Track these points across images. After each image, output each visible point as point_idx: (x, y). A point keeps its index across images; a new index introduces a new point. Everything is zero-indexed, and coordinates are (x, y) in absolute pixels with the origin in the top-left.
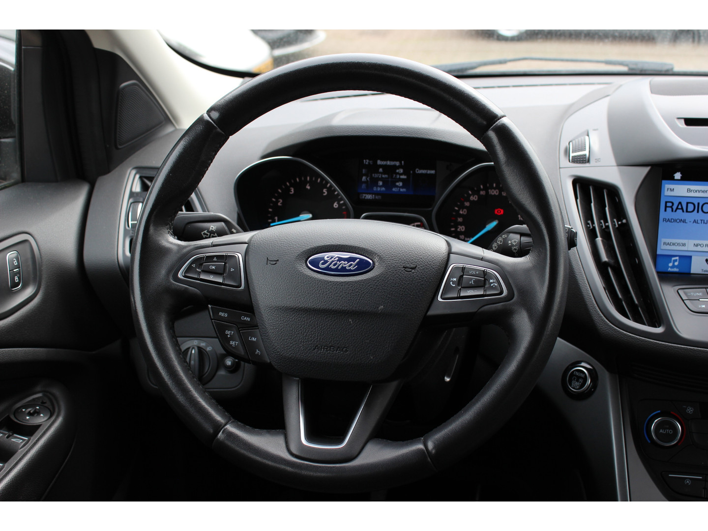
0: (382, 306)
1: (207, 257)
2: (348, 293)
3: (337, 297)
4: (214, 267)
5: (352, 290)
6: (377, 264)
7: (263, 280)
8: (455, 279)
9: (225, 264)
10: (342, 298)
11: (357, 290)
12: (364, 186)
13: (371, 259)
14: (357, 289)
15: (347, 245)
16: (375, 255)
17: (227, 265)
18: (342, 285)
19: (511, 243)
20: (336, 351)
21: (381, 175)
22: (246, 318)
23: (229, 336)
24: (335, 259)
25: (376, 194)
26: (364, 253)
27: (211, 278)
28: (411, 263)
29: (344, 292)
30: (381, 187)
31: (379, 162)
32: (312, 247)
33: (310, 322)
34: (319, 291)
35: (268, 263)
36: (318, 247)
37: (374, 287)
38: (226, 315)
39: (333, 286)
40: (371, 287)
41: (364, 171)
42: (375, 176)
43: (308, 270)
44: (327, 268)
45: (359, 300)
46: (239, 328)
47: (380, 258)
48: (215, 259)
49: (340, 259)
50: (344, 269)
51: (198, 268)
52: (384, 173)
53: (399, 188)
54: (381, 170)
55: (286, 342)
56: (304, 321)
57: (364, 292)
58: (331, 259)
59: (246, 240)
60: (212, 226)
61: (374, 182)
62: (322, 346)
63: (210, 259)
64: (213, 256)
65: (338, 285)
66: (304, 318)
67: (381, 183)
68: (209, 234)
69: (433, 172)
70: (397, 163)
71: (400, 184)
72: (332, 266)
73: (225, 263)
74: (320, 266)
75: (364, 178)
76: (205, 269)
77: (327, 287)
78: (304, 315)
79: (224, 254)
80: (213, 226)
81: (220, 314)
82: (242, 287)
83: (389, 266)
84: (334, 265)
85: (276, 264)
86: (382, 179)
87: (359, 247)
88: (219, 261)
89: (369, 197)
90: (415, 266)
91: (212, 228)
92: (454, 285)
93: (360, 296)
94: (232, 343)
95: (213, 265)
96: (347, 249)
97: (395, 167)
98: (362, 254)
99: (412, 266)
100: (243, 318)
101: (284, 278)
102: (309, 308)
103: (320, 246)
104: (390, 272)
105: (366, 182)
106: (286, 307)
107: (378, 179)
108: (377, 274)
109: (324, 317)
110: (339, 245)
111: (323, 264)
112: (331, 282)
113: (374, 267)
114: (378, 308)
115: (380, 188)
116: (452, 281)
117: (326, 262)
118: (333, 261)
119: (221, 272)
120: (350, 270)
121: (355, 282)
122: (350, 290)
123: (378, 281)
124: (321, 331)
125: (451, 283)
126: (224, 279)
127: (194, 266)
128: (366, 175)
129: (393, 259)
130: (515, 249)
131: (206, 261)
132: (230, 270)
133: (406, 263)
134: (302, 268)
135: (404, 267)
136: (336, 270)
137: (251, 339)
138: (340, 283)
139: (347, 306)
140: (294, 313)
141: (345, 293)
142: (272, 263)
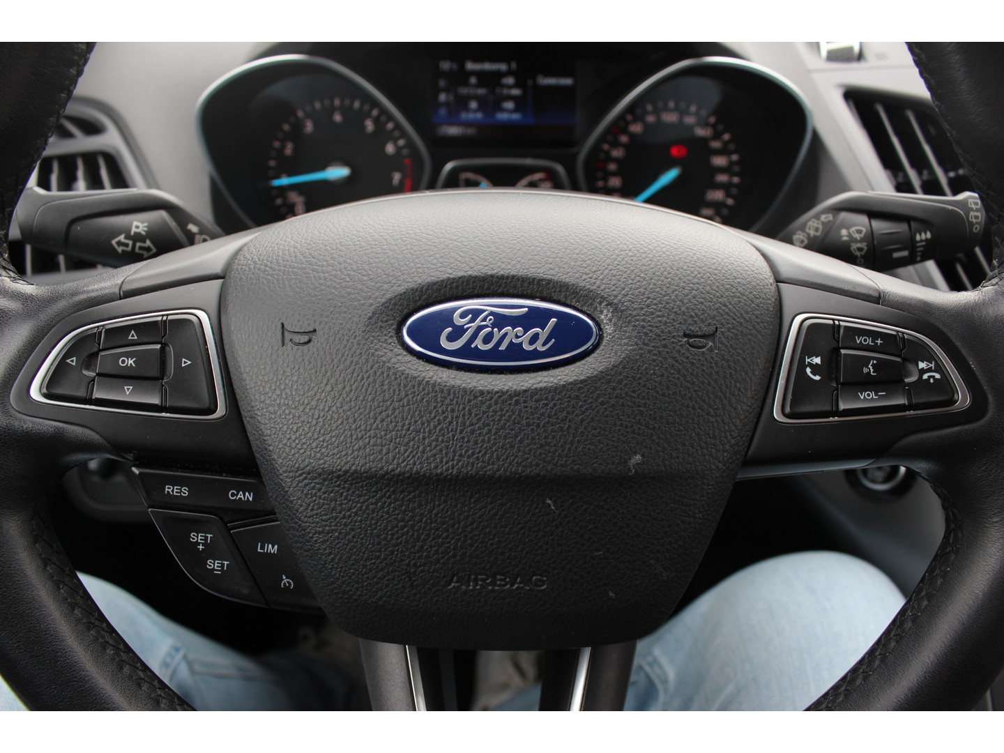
0: (638, 457)
1: (111, 332)
2: (538, 426)
3: (505, 437)
4: (131, 362)
5: (550, 416)
6: (608, 329)
7: (278, 392)
8: (817, 360)
9: (163, 350)
10: (521, 442)
11: (564, 414)
12: (443, 111)
13: (589, 316)
14: (562, 410)
15: (513, 277)
16: (600, 303)
17: (171, 350)
18: (517, 403)
19: (850, 235)
20: (512, 585)
21: (472, 88)
22: (241, 495)
23: (201, 547)
24: (484, 320)
25: (467, 124)
26: (566, 297)
27: (128, 393)
28: (703, 321)
29: (524, 422)
30: (475, 111)
31: (470, 66)
32: (411, 285)
33: (430, 511)
34: (451, 423)
35: (287, 341)
36: (430, 286)
37: (612, 402)
38: (185, 492)
39: (490, 406)
40: (602, 403)
41: (442, 83)
42: (464, 91)
43: (409, 358)
44: (466, 351)
45: (572, 443)
46: (226, 524)
47: (616, 309)
48: (133, 336)
49: (500, 321)
50: (515, 351)
51: (88, 368)
52: (479, 85)
53: (508, 114)
54: (473, 80)
55: (365, 566)
56: (413, 510)
57: (583, 420)
58: (472, 321)
59: (217, 268)
60: (135, 223)
61: (462, 103)
62: (469, 576)
63: (117, 335)
64: (126, 329)
65: (503, 402)
66: (410, 500)
67: (474, 105)
68: (130, 243)
69: (568, 81)
70: (503, 67)
71: (509, 105)
72: (478, 343)
73: (164, 346)
74: (444, 343)
75: (443, 97)
76: (103, 371)
77: (474, 411)
78: (409, 493)
79: (156, 317)
80: (139, 224)
81: (168, 489)
82: (221, 411)
83: (646, 334)
84: (487, 339)
85: (309, 341)
86: (476, 97)
87: (549, 281)
88: (146, 340)
89: (453, 131)
90: (713, 328)
91: (137, 227)
92: (817, 378)
93: (572, 431)
94: (214, 565)
95: (128, 355)
96: (515, 287)
97: (499, 75)
98: (562, 298)
99: (706, 330)
100: (233, 495)
101: (340, 387)
102: (424, 475)
103: (435, 283)
104: (650, 352)
105: (447, 104)
106: (356, 471)
107: (468, 98)
108: (614, 360)
109: (471, 497)
110: (492, 276)
111: (451, 338)
112: (482, 393)
113: (601, 337)
114: (626, 462)
115: (473, 113)
116: (810, 365)
117: (458, 332)
118: (480, 328)
119: (155, 372)
120: (535, 354)
121: (556, 389)
122: (542, 415)
123: (620, 382)
124: (466, 536)
125: (808, 370)
126: (164, 397)
127: (72, 361)
128: (447, 90)
129: (652, 313)
130: (860, 249)
131: (108, 345)
132: (178, 363)
133: (690, 321)
134: (389, 354)
135: (685, 335)
136: (494, 354)
137: (262, 548)
138: (511, 397)
139: (537, 465)
140: (381, 489)
141: (528, 425)
142: (297, 338)
